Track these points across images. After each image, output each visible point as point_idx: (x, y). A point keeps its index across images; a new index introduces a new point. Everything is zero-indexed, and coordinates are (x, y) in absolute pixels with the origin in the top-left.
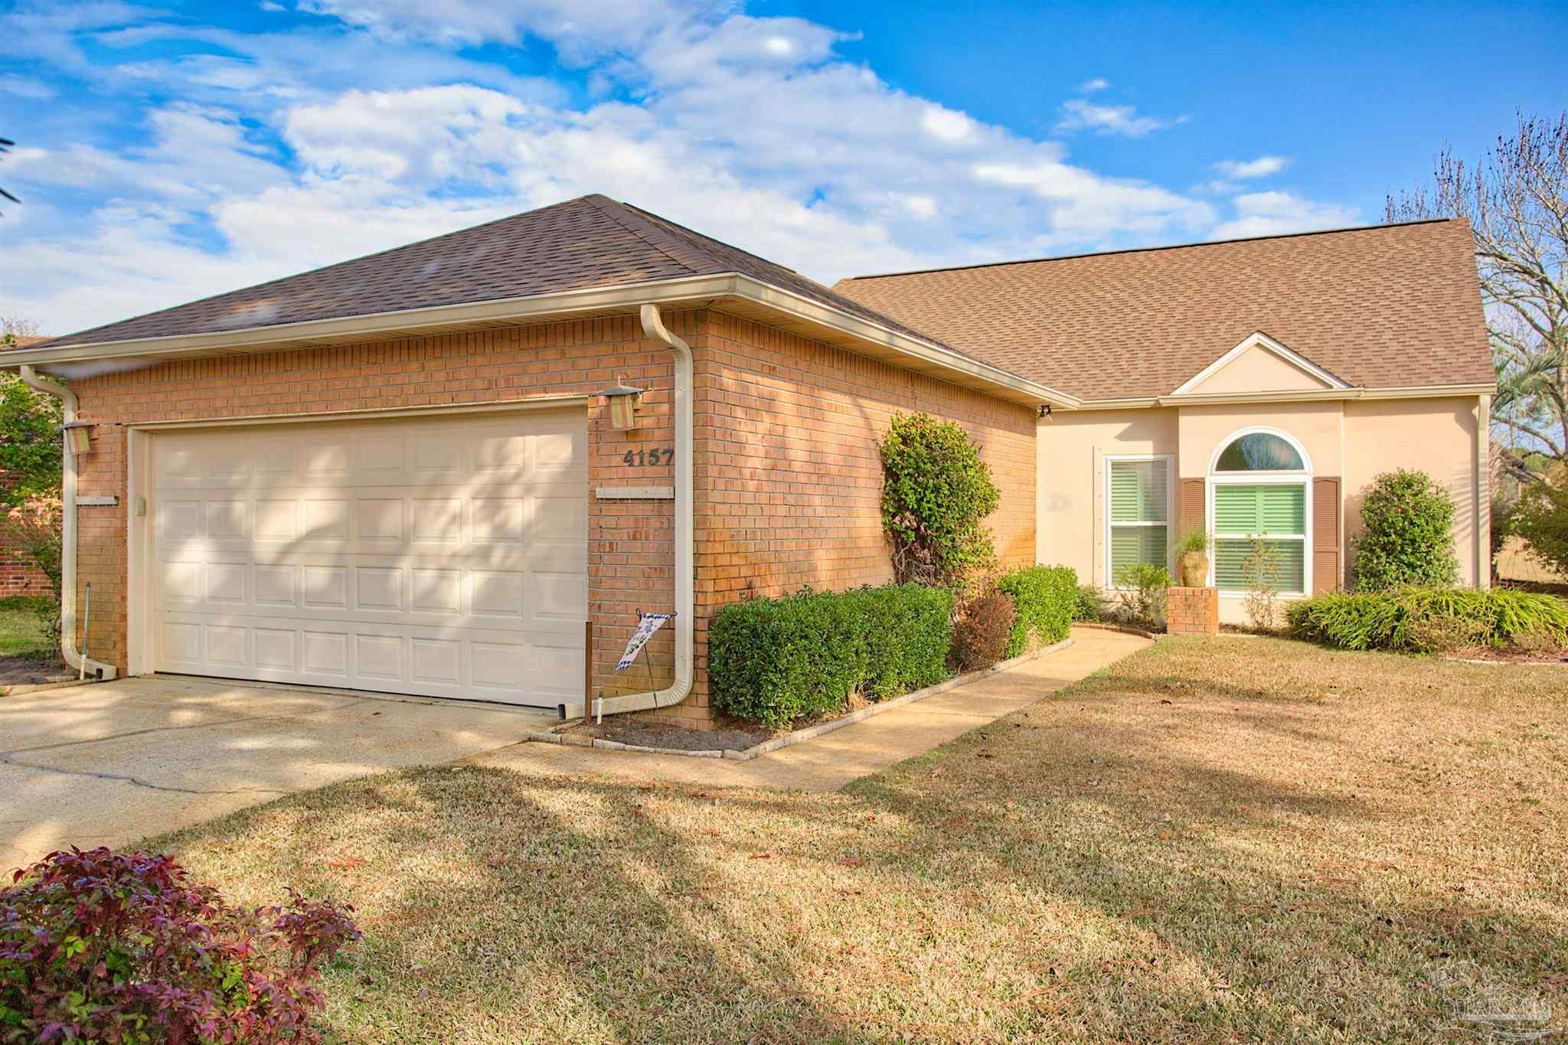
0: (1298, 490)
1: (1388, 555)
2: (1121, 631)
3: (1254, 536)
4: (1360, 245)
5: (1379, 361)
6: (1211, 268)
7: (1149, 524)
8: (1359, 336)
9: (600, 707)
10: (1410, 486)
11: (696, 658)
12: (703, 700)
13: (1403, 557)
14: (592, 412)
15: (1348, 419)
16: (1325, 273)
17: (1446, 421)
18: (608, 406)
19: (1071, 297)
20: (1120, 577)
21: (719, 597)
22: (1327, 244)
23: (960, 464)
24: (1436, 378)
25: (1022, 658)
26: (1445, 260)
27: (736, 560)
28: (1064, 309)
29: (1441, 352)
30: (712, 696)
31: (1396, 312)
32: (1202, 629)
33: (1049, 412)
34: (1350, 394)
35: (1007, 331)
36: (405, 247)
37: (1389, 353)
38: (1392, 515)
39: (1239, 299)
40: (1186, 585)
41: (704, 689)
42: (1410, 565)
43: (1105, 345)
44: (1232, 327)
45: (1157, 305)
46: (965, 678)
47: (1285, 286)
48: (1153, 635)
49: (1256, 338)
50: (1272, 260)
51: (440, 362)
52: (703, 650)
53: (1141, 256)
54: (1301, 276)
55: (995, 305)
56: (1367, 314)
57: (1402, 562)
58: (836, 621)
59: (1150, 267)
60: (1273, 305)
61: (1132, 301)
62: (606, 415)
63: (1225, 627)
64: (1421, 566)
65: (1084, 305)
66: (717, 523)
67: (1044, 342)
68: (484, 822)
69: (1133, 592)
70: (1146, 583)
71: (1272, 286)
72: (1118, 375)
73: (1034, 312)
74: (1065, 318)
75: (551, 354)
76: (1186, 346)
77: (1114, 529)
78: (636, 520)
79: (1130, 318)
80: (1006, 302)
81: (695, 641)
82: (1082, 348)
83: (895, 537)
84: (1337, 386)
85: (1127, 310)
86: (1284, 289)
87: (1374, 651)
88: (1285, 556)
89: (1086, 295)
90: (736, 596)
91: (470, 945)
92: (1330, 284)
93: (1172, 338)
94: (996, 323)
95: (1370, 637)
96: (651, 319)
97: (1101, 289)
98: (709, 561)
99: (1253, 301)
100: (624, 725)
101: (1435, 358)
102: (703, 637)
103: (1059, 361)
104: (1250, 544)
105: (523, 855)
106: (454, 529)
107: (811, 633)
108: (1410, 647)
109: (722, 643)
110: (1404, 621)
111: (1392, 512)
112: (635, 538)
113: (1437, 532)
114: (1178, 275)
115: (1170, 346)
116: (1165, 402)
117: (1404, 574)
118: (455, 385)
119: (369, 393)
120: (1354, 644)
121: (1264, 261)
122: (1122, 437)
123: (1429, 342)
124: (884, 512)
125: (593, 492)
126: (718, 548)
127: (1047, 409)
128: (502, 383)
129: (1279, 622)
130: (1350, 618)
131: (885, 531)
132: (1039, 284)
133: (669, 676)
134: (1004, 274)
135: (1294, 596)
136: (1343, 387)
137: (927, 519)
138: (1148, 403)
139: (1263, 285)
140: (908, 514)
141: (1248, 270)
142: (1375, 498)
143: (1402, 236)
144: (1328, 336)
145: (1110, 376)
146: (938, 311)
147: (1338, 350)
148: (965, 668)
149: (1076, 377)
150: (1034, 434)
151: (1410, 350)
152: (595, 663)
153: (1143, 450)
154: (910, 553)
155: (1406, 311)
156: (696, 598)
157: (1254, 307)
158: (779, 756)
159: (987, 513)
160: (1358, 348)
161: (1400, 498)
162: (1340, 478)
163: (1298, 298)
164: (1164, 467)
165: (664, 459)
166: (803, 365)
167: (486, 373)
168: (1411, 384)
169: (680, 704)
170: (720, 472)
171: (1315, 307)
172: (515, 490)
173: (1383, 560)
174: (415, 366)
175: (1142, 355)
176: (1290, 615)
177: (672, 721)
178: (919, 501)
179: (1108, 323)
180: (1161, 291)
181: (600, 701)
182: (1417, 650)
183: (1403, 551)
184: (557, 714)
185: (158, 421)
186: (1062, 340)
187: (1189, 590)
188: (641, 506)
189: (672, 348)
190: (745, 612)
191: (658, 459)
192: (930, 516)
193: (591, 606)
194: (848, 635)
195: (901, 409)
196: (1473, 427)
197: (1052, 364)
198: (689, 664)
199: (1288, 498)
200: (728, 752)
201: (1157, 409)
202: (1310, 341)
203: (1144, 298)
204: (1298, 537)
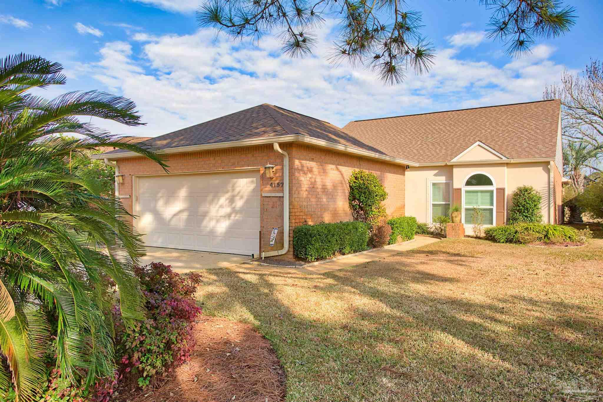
0: (492, 192)
1: (520, 213)
2: (433, 237)
3: (475, 207)
4: (523, 109)
5: (520, 150)
6: (472, 118)
7: (444, 203)
8: (515, 141)
9: (263, 255)
10: (526, 191)
11: (289, 241)
12: (292, 253)
13: (524, 214)
14: (262, 172)
15: (508, 169)
16: (509, 119)
17: (539, 170)
18: (265, 171)
19: (424, 128)
20: (434, 221)
21: (296, 224)
22: (512, 109)
23: (373, 185)
24: (537, 156)
25: (395, 245)
26: (549, 115)
27: (301, 214)
28: (421, 132)
29: (540, 146)
30: (294, 252)
31: (529, 133)
32: (457, 236)
33: (409, 168)
34: (508, 161)
35: (402, 140)
36: (209, 121)
37: (524, 147)
38: (521, 200)
39: (479, 128)
40: (453, 222)
41: (292, 250)
42: (526, 216)
43: (433, 144)
44: (475, 138)
45: (452, 131)
46: (374, 249)
47: (495, 124)
48: (442, 238)
49: (478, 143)
50: (492, 114)
51: (219, 157)
52: (292, 239)
53: (449, 113)
54: (501, 120)
55: (399, 131)
56: (519, 134)
57: (523, 215)
58: (329, 231)
59: (452, 117)
60: (489, 131)
61: (444, 129)
62: (264, 173)
63: (465, 236)
64: (530, 217)
65: (428, 131)
66: (296, 203)
67: (413, 143)
68: (230, 278)
69: (438, 225)
70: (442, 222)
71: (490, 124)
72: (435, 154)
73: (412, 133)
74: (421, 135)
75: (250, 155)
76: (459, 145)
77: (433, 204)
78: (273, 203)
79: (442, 135)
80: (403, 129)
81: (289, 237)
82: (425, 145)
83: (352, 207)
84: (504, 158)
85: (442, 132)
86: (494, 125)
87: (508, 243)
88: (488, 213)
89: (429, 127)
90: (301, 224)
91: (225, 299)
92: (509, 123)
93: (455, 142)
94: (399, 137)
95: (507, 239)
96: (277, 147)
97: (434, 125)
98: (293, 214)
99: (484, 129)
100: (270, 260)
101: (538, 148)
102: (291, 235)
103: (417, 150)
104: (474, 209)
105: (239, 284)
106: (220, 209)
107: (321, 234)
108: (518, 242)
109: (296, 237)
110: (517, 234)
111: (521, 199)
112: (273, 208)
113: (535, 206)
114: (460, 120)
115: (454, 145)
116: (448, 164)
117: (524, 219)
118: (223, 164)
119: (200, 166)
120: (502, 241)
121: (489, 115)
122: (435, 175)
123: (538, 144)
124: (349, 200)
125: (261, 195)
126: (296, 210)
127: (408, 167)
128: (236, 163)
129: (483, 235)
130: (502, 233)
131: (350, 206)
132: (415, 123)
133: (282, 247)
134: (404, 119)
135: (489, 226)
136: (506, 159)
137: (362, 202)
138: (443, 164)
139: (488, 124)
140: (356, 200)
141: (484, 118)
142: (516, 195)
143: (537, 106)
144: (505, 141)
145: (433, 155)
146: (381, 132)
147: (507, 146)
148: (374, 247)
149: (422, 155)
150: (404, 175)
151: (531, 146)
152: (262, 243)
153: (442, 179)
154: (358, 212)
155: (533, 132)
156: (290, 224)
157: (483, 131)
158: (310, 269)
159: (384, 200)
160: (515, 145)
161: (524, 195)
162: (505, 188)
163: (498, 128)
164: (449, 185)
165: (281, 186)
166: (323, 157)
167: (232, 161)
168: (528, 157)
169: (285, 254)
170: (297, 188)
171: (503, 131)
172: (238, 198)
173: (518, 215)
174: (212, 159)
175: (444, 148)
176: (485, 233)
177: (283, 259)
178: (360, 197)
179: (435, 137)
180: (454, 126)
181: (263, 253)
182: (521, 243)
183: (524, 212)
184: (252, 257)
185: (141, 174)
186: (419, 143)
187: (453, 224)
188: (275, 198)
189: (282, 154)
190: (303, 228)
191: (279, 185)
192: (363, 201)
193: (261, 226)
194: (333, 235)
195: (355, 169)
196: (548, 171)
197: (415, 151)
198: (288, 243)
199: (488, 195)
200: (297, 266)
201: (446, 166)
202: (499, 143)
203: (448, 128)
204: (491, 207)
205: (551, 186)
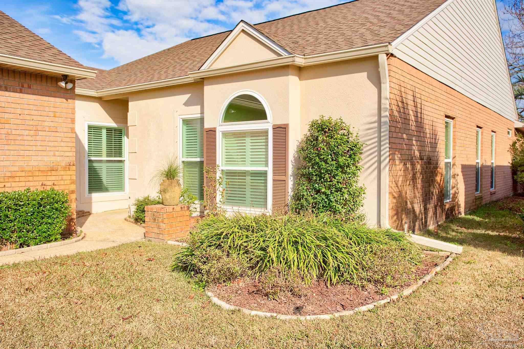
0: (265, 135)
15: (300, 81)
17: (362, 79)
34: (289, 60)
49: (241, 26)
77: (185, 163)
88: (259, 182)
116: (197, 76)
135: (261, 211)
153: (196, 112)
199: (260, 140)
204: (266, 169)
205: (383, 120)
